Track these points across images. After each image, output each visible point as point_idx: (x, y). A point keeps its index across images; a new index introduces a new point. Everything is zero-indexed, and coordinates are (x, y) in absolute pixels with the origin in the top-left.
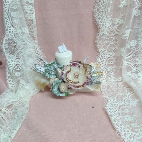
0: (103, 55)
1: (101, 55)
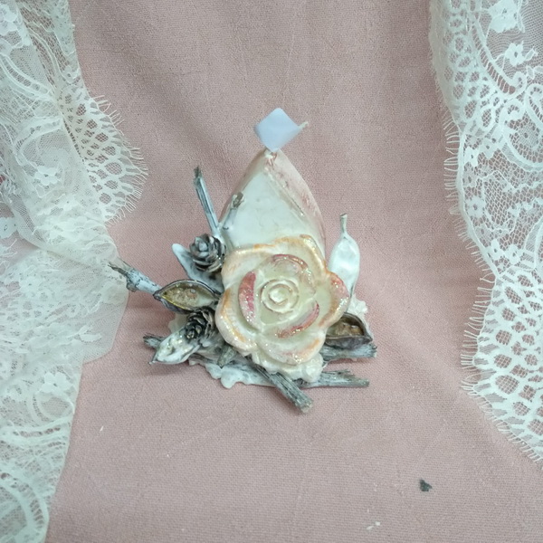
0: (518, 288)
1: (506, 284)
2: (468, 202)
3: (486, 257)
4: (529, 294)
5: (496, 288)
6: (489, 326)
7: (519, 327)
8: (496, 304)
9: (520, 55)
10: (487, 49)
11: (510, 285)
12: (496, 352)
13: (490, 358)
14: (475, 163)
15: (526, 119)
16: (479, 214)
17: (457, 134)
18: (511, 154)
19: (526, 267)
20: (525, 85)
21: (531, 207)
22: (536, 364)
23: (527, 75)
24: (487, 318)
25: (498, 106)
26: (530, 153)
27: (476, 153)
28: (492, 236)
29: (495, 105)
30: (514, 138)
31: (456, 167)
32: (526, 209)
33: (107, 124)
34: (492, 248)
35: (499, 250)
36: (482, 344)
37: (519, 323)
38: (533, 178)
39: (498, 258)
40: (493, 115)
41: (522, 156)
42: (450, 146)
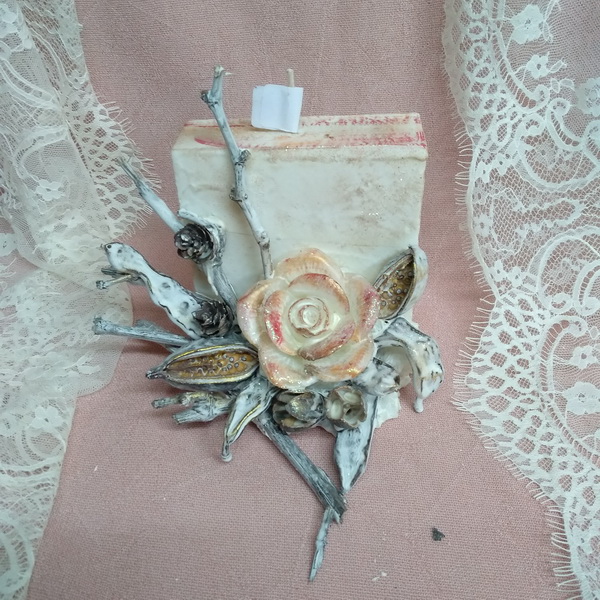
0: (517, 312)
1: (506, 307)
2: (476, 219)
3: (488, 277)
4: (528, 318)
5: (495, 310)
6: (485, 348)
7: (514, 350)
8: (494, 326)
9: (544, 67)
10: (507, 61)
11: (510, 308)
12: (490, 373)
13: (484, 378)
14: (486, 179)
15: (546, 136)
16: (485, 233)
17: (471, 147)
18: (525, 172)
19: (526, 290)
20: (547, 100)
21: (540, 229)
22: (528, 387)
23: (551, 88)
24: (484, 339)
25: (516, 120)
26: (545, 172)
27: (489, 168)
28: (496, 256)
29: (512, 119)
30: (530, 155)
31: (467, 182)
32: (534, 231)
33: (117, 132)
34: (495, 269)
35: (502, 271)
36: (477, 364)
37: (515, 347)
38: (545, 198)
39: (500, 280)
40: (509, 130)
41: (537, 174)
42: (463, 159)
